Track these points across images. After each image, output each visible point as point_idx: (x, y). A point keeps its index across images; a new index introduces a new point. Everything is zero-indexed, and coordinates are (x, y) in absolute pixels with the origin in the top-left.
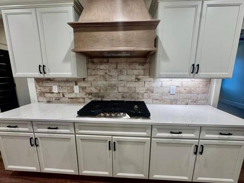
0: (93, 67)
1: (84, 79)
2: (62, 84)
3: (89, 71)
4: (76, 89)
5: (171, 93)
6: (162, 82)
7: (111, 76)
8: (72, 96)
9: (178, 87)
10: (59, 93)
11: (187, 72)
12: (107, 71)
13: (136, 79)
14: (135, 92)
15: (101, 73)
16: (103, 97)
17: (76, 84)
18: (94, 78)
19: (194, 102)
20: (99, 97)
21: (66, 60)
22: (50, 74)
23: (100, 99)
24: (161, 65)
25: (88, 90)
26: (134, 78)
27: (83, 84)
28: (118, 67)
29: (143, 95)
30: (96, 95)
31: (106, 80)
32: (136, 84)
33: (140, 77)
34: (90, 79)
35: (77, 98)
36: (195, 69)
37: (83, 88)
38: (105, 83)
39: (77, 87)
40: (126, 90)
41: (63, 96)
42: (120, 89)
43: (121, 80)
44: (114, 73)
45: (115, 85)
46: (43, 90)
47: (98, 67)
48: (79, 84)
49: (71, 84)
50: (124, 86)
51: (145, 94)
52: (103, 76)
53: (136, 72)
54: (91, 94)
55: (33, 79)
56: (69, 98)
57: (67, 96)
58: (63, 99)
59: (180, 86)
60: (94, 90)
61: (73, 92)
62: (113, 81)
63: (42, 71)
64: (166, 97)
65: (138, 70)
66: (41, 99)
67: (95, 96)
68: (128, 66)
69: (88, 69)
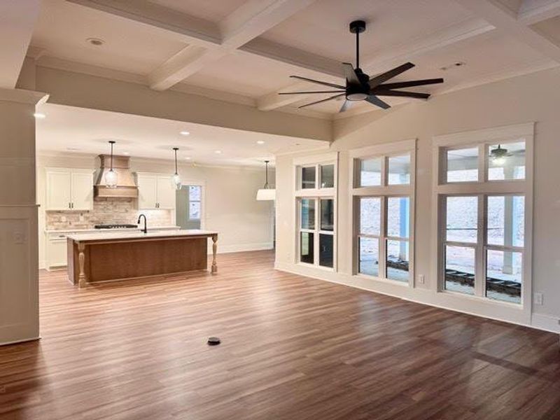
1: (88, 211)
2: (70, 216)
4: (82, 218)
7: (108, 209)
8: (77, 223)
10: (67, 222)
11: (154, 208)
13: (125, 211)
15: (101, 207)
17: (82, 215)
21: (87, 200)
22: (75, 208)
24: (141, 203)
25: (91, 219)
26: (123, 210)
27: (87, 215)
28: (114, 204)
31: (105, 212)
32: (126, 214)
33: (128, 210)
36: (158, 206)
37: (87, 218)
38: (104, 214)
40: (119, 218)
41: (70, 223)
42: (115, 218)
43: (115, 212)
44: (111, 207)
45: (111, 215)
46: (53, 220)
47: (99, 203)
48: (84, 215)
49: (77, 215)
50: (118, 216)
52: (103, 209)
53: (126, 207)
56: (75, 225)
57: (73, 224)
58: (71, 227)
60: (95, 219)
61: (79, 220)
63: (71, 206)
65: (127, 205)
66: (49, 227)
68: (120, 202)
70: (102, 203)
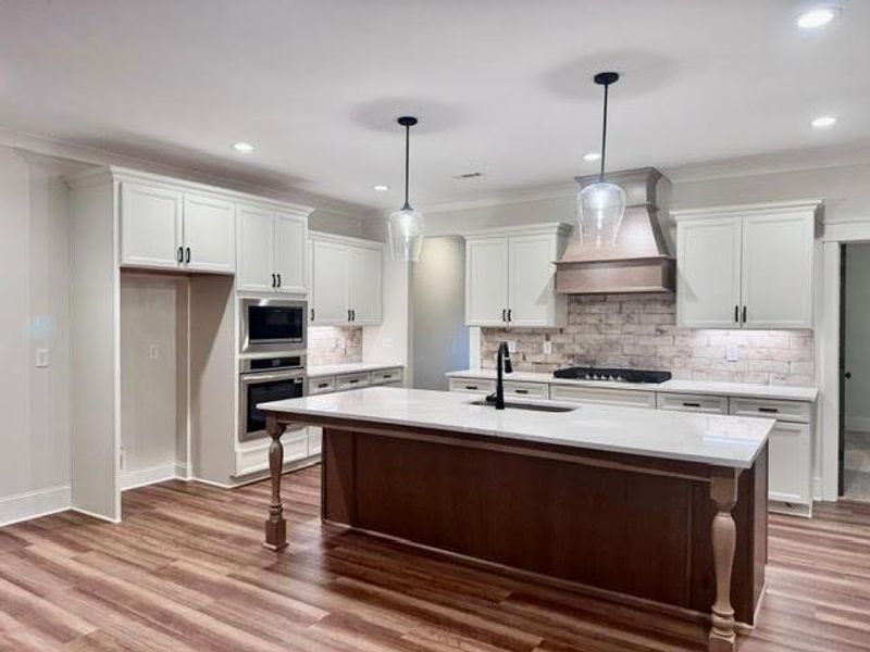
0: (578, 308)
1: (561, 330)
2: (525, 339)
3: (572, 317)
4: (547, 347)
5: (729, 358)
6: (709, 336)
7: (610, 325)
8: (539, 359)
9: (742, 346)
10: (517, 353)
12: (603, 317)
13: (657, 330)
14: (655, 355)
15: (592, 320)
16: (594, 362)
17: (548, 339)
18: (579, 328)
19: (783, 379)
20: (587, 362)
22: (516, 322)
23: (588, 366)
25: (568, 350)
26: (652, 329)
27: (559, 339)
28: (624, 310)
29: (671, 362)
30: (581, 358)
31: (601, 333)
32: (658, 341)
33: (664, 327)
34: (572, 330)
35: (546, 363)
37: (560, 346)
38: (598, 337)
39: (549, 343)
40: (638, 351)
41: (524, 358)
42: (627, 350)
43: (629, 333)
44: (615, 320)
45: (617, 343)
46: (492, 347)
48: (552, 338)
49: (539, 338)
50: (634, 345)
51: (676, 359)
52: (596, 325)
53: (656, 319)
54: (573, 356)
55: (479, 329)
56: (533, 363)
57: (530, 358)
58: (525, 365)
59: (745, 344)
60: (578, 350)
61: (541, 352)
62: (614, 334)
63: (506, 318)
64: (720, 367)
67: (579, 362)
68: (641, 307)
69: (569, 313)
70: (595, 309)
